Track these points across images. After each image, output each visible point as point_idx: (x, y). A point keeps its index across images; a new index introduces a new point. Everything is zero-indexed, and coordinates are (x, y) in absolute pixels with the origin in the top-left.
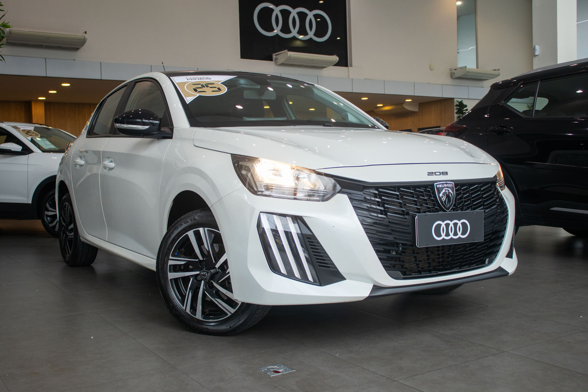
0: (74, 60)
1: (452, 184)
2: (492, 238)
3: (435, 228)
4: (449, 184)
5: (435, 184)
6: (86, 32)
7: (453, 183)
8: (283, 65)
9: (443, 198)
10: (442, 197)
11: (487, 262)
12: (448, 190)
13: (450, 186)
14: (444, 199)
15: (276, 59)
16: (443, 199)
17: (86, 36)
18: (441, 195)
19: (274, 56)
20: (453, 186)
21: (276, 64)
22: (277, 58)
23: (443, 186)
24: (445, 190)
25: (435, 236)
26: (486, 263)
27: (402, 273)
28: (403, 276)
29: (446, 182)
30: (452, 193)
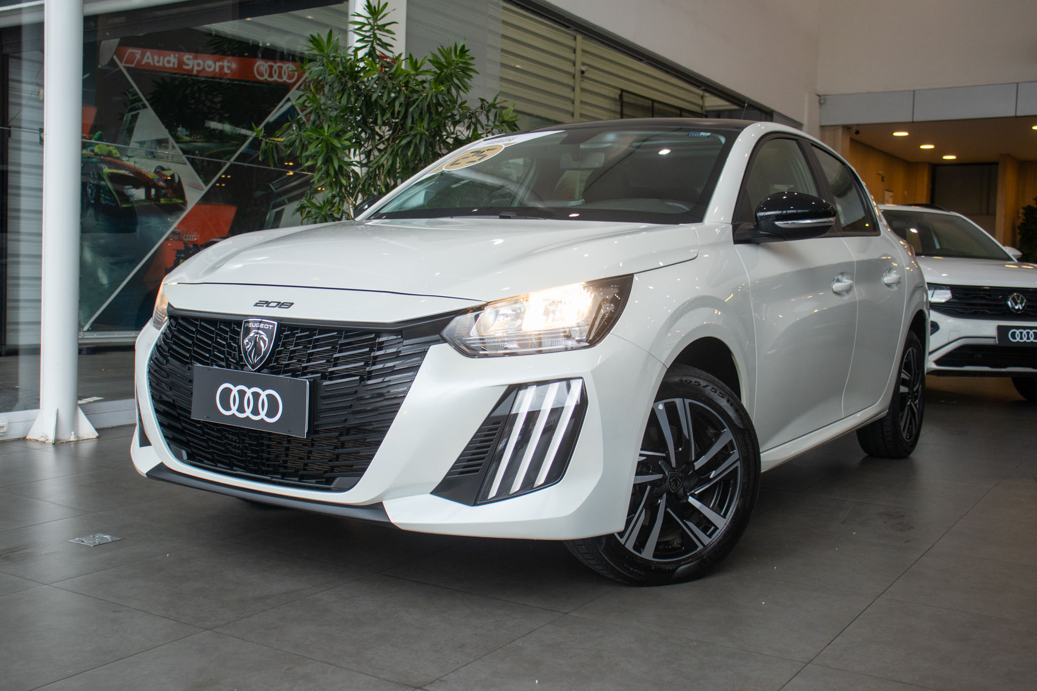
1: (274, 325)
3: (220, 397)
4: (265, 323)
5: (243, 320)
7: (276, 323)
10: (248, 344)
11: (335, 485)
12: (261, 334)
13: (267, 327)
14: (249, 347)
16: (248, 349)
18: (246, 341)
20: (273, 328)
23: (254, 325)
24: (254, 333)
25: (221, 408)
26: (333, 485)
27: (188, 453)
28: (187, 459)
29: (260, 320)
30: (266, 341)
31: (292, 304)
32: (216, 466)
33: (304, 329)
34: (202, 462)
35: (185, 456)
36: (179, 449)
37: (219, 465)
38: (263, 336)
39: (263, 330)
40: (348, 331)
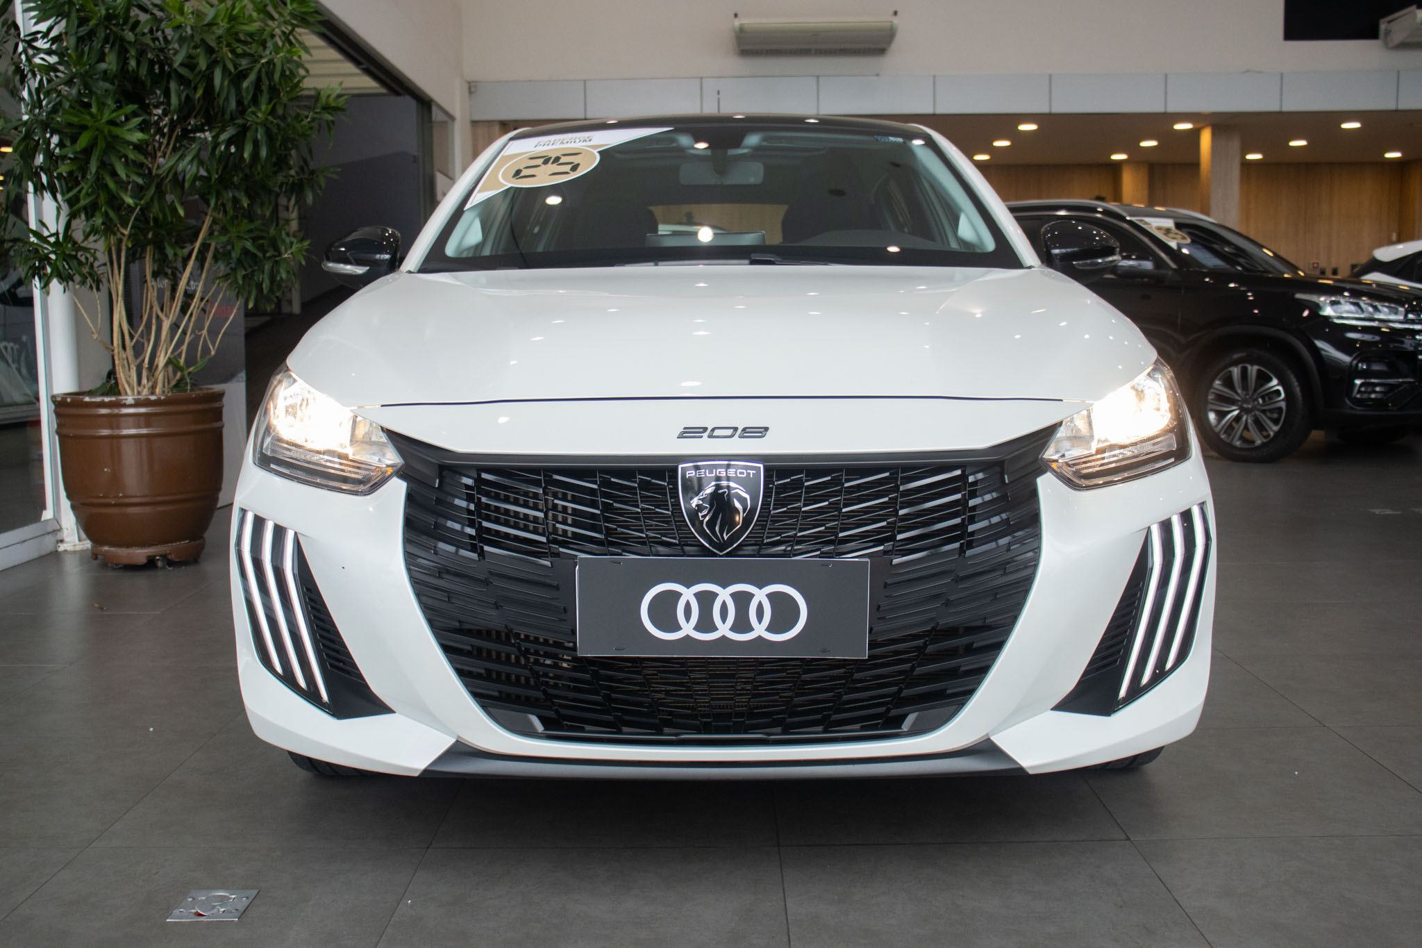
0: (877, 75)
1: (757, 469)
2: (930, 649)
5: (680, 466)
6: (896, 13)
7: (761, 466)
8: (1404, 46)
9: (705, 512)
10: (702, 508)
11: (906, 726)
12: (733, 489)
13: (742, 474)
14: (707, 514)
15: (1388, 33)
16: (704, 516)
17: (896, 21)
18: (695, 503)
19: (1383, 26)
20: (757, 475)
21: (1386, 45)
22: (1390, 31)
23: (710, 472)
24: (714, 488)
26: (903, 727)
27: (543, 720)
28: (544, 730)
29: (726, 463)
30: (746, 499)
31: (766, 429)
32: (620, 732)
33: (814, 472)
34: (582, 730)
35: (539, 727)
36: (524, 714)
37: (625, 729)
38: (737, 490)
39: (737, 480)
40: (906, 468)
